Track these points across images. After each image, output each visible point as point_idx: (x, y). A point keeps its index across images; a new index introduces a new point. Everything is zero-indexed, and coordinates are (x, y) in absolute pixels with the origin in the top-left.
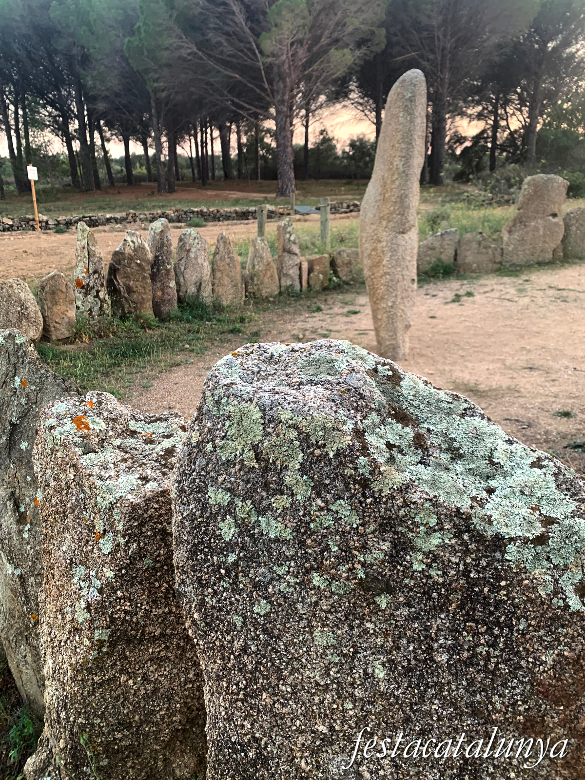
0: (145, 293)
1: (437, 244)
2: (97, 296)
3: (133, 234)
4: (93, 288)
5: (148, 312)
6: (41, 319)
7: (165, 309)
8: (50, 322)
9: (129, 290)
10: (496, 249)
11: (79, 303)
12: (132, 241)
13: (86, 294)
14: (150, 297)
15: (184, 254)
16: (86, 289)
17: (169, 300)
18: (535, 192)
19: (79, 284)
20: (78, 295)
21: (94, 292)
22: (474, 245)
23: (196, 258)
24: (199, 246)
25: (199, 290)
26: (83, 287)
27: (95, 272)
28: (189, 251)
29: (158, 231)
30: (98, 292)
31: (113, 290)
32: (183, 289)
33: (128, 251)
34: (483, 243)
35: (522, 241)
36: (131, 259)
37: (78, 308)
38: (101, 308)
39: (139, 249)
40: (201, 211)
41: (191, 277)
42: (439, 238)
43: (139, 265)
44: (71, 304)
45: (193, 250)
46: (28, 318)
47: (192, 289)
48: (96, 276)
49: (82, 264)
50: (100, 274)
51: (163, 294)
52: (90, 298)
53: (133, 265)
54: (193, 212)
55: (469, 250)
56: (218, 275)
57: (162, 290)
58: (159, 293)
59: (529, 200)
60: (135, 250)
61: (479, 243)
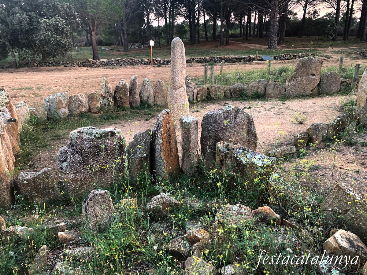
0: (126, 99)
1: (256, 85)
2: (108, 100)
3: (122, 81)
4: (106, 97)
5: (127, 105)
6: (88, 106)
7: (134, 105)
8: (90, 107)
9: (121, 98)
10: (282, 88)
11: (101, 102)
12: (122, 83)
13: (104, 99)
14: (128, 100)
15: (143, 87)
16: (104, 98)
17: (135, 102)
18: (302, 65)
19: (102, 96)
20: (101, 99)
21: (107, 98)
22: (272, 86)
23: (147, 88)
24: (149, 84)
25: (148, 98)
26: (103, 97)
27: (108, 92)
28: (145, 86)
29: (133, 79)
30: (108, 98)
31: (114, 98)
32: (143, 98)
33: (120, 86)
34: (276, 86)
35: (294, 86)
36: (121, 88)
37: (101, 103)
38: (109, 103)
39: (125, 85)
40: (221, 57)
41: (145, 94)
42: (257, 83)
43: (124, 90)
44: (98, 102)
45: (146, 85)
46: (82, 105)
47: (146, 99)
48: (108, 93)
49: (103, 90)
50: (109, 93)
51: (133, 100)
52: (105, 100)
53: (122, 90)
54: (217, 58)
55: (270, 88)
56: (157, 94)
57: (133, 99)
58: (132, 100)
59: (299, 68)
60: (123, 85)
61: (274, 86)
